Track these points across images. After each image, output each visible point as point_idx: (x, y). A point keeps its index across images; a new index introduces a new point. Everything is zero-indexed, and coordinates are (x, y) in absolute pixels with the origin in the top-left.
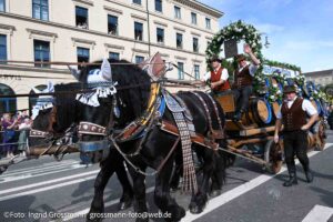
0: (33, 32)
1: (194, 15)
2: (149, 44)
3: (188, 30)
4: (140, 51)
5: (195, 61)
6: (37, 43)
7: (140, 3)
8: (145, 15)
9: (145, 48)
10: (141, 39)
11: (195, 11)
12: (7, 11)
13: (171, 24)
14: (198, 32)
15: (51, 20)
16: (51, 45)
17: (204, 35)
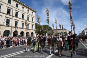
1: (28, 10)
2: (12, 16)
3: (26, 14)
7: (10, 4)
8: (12, 7)
9: (11, 17)
10: (9, 14)
11: (29, 9)
13: (21, 12)
14: (29, 15)
17: (31, 16)
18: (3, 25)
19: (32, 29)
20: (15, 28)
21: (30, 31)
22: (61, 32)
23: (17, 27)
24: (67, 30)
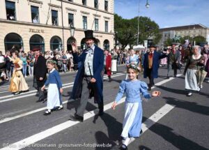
2: (62, 1)
4: (55, 6)
5: (95, 15)
18: (46, 26)
19: (106, 32)
20: (69, 31)
21: (101, 36)
22: (186, 38)
23: (74, 28)
24: (206, 29)
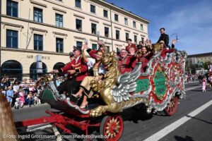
0: (56, 33)
1: (134, 23)
2: (112, 39)
3: (132, 31)
4: (107, 43)
6: (57, 39)
8: (110, 24)
9: (109, 41)
10: (108, 36)
11: (135, 20)
12: (44, 22)
13: (123, 28)
14: (136, 32)
15: (64, 27)
16: (64, 40)
17: (140, 34)
